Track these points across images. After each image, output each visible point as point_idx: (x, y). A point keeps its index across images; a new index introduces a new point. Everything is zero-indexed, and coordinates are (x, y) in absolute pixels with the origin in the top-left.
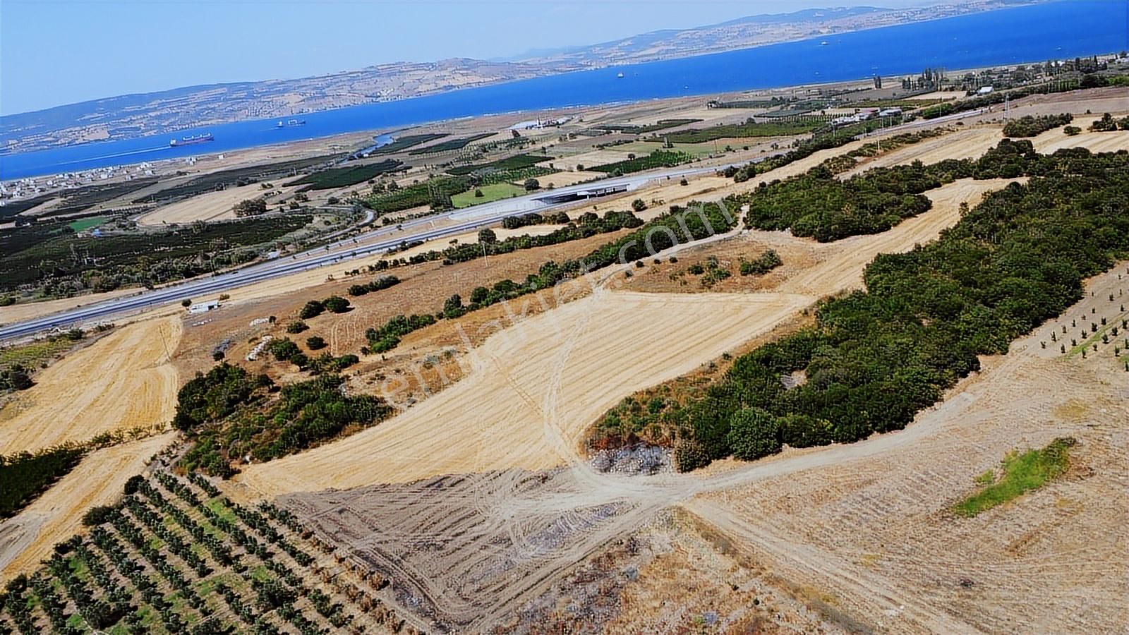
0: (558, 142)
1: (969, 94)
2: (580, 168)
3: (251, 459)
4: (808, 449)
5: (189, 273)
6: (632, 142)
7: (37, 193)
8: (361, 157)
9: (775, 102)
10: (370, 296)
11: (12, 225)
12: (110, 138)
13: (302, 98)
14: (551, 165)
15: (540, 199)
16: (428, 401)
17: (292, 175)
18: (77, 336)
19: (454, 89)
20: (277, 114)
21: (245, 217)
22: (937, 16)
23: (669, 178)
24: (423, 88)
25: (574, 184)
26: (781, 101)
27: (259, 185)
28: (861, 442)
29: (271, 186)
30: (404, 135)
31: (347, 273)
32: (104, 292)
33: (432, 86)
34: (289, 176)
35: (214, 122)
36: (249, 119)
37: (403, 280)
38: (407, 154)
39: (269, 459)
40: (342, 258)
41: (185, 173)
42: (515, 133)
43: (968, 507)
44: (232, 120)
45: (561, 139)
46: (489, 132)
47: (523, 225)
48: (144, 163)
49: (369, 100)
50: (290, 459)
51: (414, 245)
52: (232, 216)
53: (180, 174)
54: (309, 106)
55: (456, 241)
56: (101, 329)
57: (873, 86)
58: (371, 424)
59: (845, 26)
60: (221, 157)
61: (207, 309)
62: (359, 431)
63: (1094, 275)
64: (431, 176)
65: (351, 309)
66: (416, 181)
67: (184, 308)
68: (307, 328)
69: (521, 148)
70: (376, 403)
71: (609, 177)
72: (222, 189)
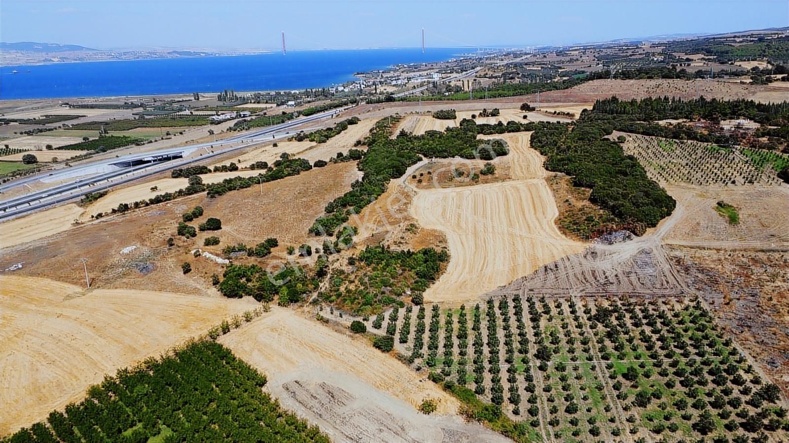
1: (278, 105)
2: (49, 147)
15: (115, 164)
22: (138, 58)
39: (425, 289)
57: (193, 98)
58: (448, 261)
59: (72, 58)
62: (447, 265)
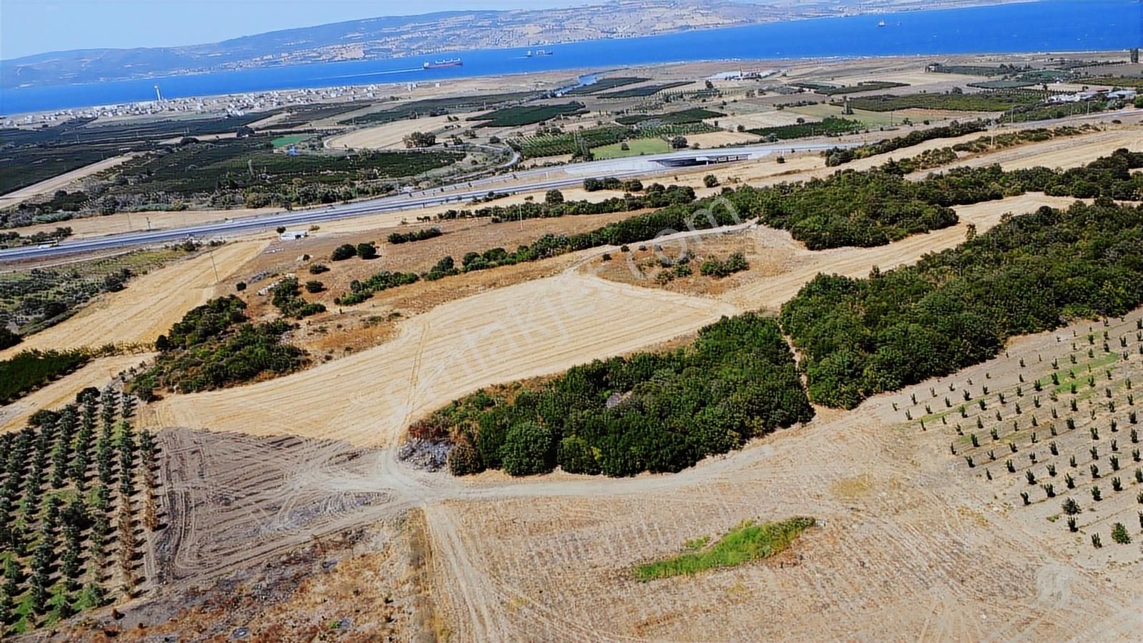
0: (745, 98)
2: (741, 129)
3: (177, 388)
4: (577, 476)
5: (328, 199)
6: (816, 103)
7: (275, 106)
8: (554, 96)
9: (1003, 70)
10: (408, 245)
11: (234, 135)
12: (364, 58)
13: (541, 29)
14: (716, 123)
15: (658, 161)
16: (343, 360)
17: (483, 110)
18: (191, 248)
19: (690, 30)
20: (515, 45)
21: (414, 148)
23: (793, 151)
24: (660, 26)
25: (722, 147)
26: (1013, 70)
27: (445, 117)
28: (627, 479)
29: (457, 119)
30: (608, 76)
31: (418, 219)
32: (255, 208)
33: (669, 25)
34: (479, 110)
35: (457, 48)
36: (489, 47)
37: (446, 233)
38: (595, 97)
39: (189, 392)
40: (447, 201)
41: (398, 99)
42: (709, 85)
43: (647, 571)
44: (473, 48)
45: (748, 95)
46: (690, 80)
47: (601, 188)
48: (372, 85)
49: (604, 35)
50: (205, 395)
51: (499, 197)
52: (402, 147)
53: (393, 98)
54: (545, 38)
55: (531, 198)
56: (213, 244)
57: (1128, 60)
58: (282, 374)
60: (437, 85)
61: (294, 238)
62: (270, 378)
63: (1031, 332)
64: (600, 123)
65: (378, 256)
66: (581, 127)
67: (278, 234)
68: (328, 270)
69: (704, 101)
70: (297, 355)
71: (762, 141)
72: (415, 118)
